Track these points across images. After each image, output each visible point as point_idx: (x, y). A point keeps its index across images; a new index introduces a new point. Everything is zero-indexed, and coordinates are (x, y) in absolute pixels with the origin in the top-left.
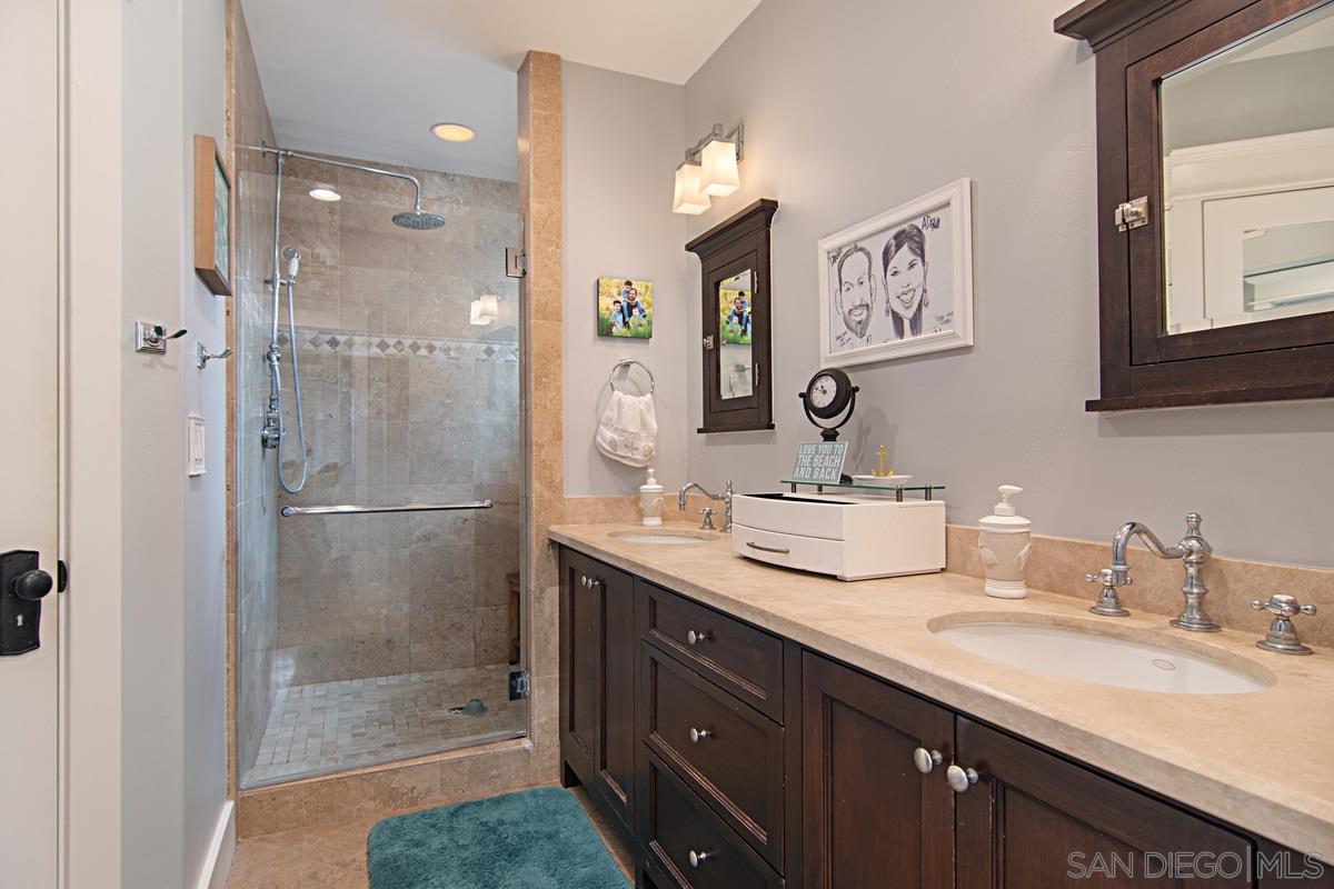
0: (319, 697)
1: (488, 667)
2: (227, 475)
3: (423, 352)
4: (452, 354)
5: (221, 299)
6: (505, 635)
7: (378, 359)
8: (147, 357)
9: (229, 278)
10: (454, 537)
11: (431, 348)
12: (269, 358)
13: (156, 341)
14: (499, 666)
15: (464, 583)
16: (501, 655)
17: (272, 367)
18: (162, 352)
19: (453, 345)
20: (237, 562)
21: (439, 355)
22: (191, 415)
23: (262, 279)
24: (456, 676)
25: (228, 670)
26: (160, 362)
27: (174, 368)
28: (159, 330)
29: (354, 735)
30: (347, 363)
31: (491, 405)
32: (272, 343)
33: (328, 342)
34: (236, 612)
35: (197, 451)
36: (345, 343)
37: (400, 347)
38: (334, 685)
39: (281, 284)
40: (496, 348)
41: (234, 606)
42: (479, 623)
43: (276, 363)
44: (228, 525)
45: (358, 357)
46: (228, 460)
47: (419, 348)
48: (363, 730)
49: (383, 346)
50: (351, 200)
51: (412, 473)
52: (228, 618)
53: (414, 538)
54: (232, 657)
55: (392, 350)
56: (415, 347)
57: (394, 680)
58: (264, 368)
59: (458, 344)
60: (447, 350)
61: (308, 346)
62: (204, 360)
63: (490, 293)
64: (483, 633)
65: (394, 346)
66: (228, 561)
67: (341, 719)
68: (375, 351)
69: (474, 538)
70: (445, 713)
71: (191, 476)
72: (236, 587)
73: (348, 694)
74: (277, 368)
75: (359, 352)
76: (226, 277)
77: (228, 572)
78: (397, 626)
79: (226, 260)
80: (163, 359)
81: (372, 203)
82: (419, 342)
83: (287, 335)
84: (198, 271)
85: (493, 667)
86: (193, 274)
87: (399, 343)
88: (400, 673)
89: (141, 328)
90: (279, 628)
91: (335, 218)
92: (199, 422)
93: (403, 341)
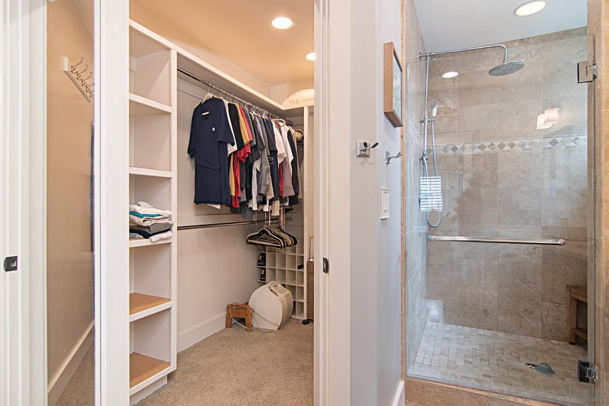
0: (447, 331)
1: (552, 341)
2: (401, 218)
3: (507, 148)
4: (526, 147)
5: (398, 129)
6: (565, 324)
7: (478, 155)
8: (361, 159)
9: (402, 117)
10: (528, 257)
11: (512, 145)
12: (422, 159)
13: (365, 150)
14: (562, 343)
15: (534, 285)
16: (562, 336)
17: (424, 164)
18: (368, 156)
19: (527, 141)
20: (406, 261)
21: (517, 149)
22: (382, 188)
23: (419, 120)
24: (530, 341)
25: (402, 315)
26: (367, 161)
27: (373, 164)
28: (365, 144)
29: (466, 362)
30: (461, 159)
31: (553, 176)
32: (424, 151)
33: (451, 149)
34: (405, 287)
35: (385, 206)
36: (461, 148)
37: (492, 147)
38: (454, 327)
39: (428, 121)
40: (559, 139)
41: (404, 283)
42: (545, 313)
43: (426, 161)
44: (402, 243)
45: (467, 155)
46: (402, 211)
47: (504, 146)
48: (471, 360)
49: (482, 147)
50: (464, 72)
51: (499, 218)
52: (402, 290)
53: (501, 255)
54: (404, 309)
55: (487, 149)
56: (502, 146)
57: (488, 333)
58: (420, 164)
59: (531, 140)
60: (523, 145)
61: (442, 152)
62: (389, 159)
63: (552, 107)
64: (548, 319)
65: (488, 147)
66: (402, 261)
67: (458, 349)
68: (477, 151)
69: (541, 259)
70: (523, 365)
71: (382, 219)
72: (406, 274)
73: (462, 335)
74: (426, 164)
75: (468, 153)
76: (400, 118)
77: (402, 267)
78: (490, 303)
79: (400, 108)
80: (368, 159)
81: (476, 70)
82: (504, 142)
83: (431, 148)
84: (385, 113)
85: (556, 342)
86: (383, 116)
87: (492, 144)
88: (492, 330)
89: (358, 144)
90: (427, 292)
91: (455, 84)
92: (386, 191)
93: (494, 143)
